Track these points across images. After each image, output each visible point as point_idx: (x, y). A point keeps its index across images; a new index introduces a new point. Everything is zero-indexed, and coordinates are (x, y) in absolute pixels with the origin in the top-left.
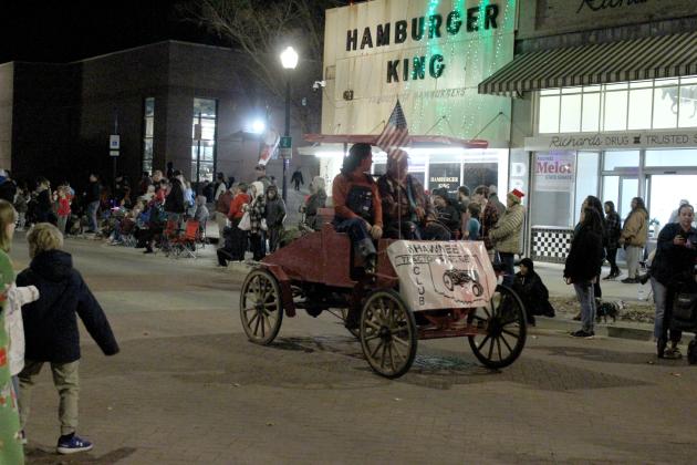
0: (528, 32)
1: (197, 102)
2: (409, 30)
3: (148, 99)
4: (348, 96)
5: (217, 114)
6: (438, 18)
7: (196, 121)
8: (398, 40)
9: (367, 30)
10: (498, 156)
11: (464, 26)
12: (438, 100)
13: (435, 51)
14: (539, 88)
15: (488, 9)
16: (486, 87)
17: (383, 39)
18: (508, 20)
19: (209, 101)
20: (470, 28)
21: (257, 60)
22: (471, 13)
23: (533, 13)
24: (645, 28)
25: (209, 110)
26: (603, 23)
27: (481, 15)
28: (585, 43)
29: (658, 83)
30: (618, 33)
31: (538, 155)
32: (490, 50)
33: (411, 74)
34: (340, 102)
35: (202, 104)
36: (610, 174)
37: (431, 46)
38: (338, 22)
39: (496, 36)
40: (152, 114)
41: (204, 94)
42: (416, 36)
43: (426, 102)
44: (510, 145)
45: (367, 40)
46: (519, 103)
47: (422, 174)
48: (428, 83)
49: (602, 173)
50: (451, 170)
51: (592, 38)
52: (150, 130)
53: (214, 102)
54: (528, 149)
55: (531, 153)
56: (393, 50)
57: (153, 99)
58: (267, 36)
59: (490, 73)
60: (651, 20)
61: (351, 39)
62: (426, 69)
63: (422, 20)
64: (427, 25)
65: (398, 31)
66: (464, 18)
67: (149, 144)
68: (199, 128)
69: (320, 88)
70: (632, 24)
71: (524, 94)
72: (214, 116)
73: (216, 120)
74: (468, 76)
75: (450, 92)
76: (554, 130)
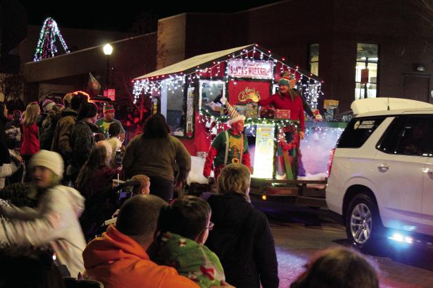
1: (360, 47)
3: (314, 45)
5: (379, 57)
7: (360, 67)
19: (370, 46)
25: (371, 53)
35: (364, 49)
40: (315, 59)
41: (366, 40)
53: (376, 46)
57: (317, 45)
68: (365, 73)
72: (376, 59)
73: (379, 63)
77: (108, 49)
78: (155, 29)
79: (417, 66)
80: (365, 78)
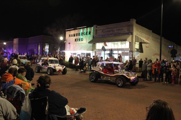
0: (95, 35)
1: (46, 44)
2: (78, 35)
3: (39, 44)
4: (69, 43)
6: (82, 33)
7: (46, 47)
8: (76, 36)
9: (72, 35)
10: (91, 52)
11: (86, 34)
12: (82, 44)
13: (82, 38)
14: (97, 43)
15: (89, 32)
16: (89, 43)
17: (74, 36)
18: (92, 33)
20: (87, 35)
21: (56, 38)
22: (87, 32)
23: (95, 33)
24: (110, 35)
25: (48, 45)
26: (104, 34)
27: (88, 33)
28: (102, 37)
29: (112, 42)
30: (107, 36)
31: (96, 52)
32: (90, 38)
33: (78, 41)
34: (68, 44)
36: (106, 54)
37: (81, 37)
38: (68, 33)
39: (90, 36)
41: (47, 43)
42: (79, 35)
43: (81, 44)
44: (92, 50)
45: (72, 36)
46: (93, 45)
47: (80, 54)
48: (81, 42)
49: (105, 54)
50: (84, 54)
51: (103, 36)
52: (39, 48)
54: (95, 51)
55: (95, 52)
56: (76, 37)
58: (57, 35)
59: (90, 41)
60: (111, 34)
61: (70, 36)
62: (80, 40)
63: (80, 33)
64: (81, 34)
65: (76, 35)
66: (86, 33)
67: (39, 50)
68: (47, 48)
69: (65, 42)
70: (108, 35)
71: (94, 44)
74: (86, 41)
75: (84, 43)
76: (98, 49)
77: (5, 43)
78: (13, 40)
79: (54, 47)
80: (47, 49)
